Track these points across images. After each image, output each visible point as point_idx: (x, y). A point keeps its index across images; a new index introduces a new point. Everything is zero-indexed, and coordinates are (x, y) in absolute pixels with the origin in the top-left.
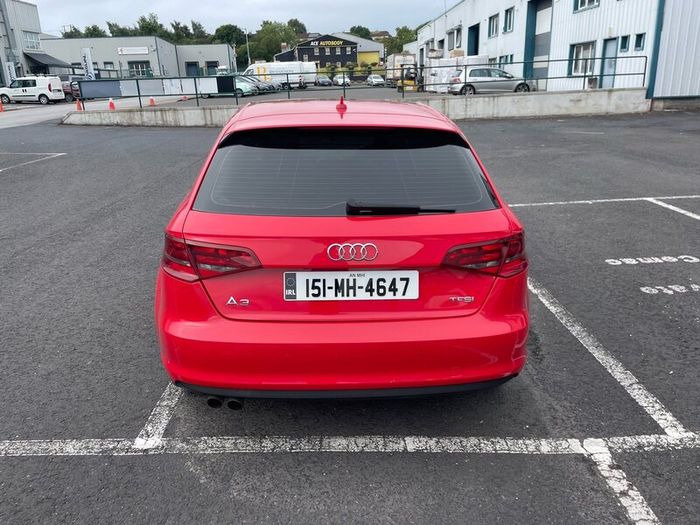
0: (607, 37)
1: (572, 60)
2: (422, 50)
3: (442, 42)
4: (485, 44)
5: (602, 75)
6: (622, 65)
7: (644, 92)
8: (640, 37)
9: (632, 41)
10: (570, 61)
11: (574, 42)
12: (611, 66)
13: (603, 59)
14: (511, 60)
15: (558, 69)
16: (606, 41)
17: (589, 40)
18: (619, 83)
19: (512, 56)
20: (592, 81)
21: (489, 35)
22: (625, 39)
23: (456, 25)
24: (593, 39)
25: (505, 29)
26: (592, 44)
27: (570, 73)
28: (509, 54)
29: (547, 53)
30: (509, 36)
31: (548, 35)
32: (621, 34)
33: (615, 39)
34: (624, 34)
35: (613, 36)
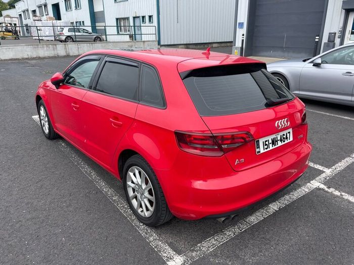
0: (134, 16)
1: (118, 27)
2: (20, 15)
3: (34, 11)
4: (64, 14)
5: (135, 34)
6: (144, 30)
7: (157, 42)
8: (150, 17)
9: (147, 19)
10: (117, 27)
11: (117, 17)
12: (139, 30)
13: (134, 26)
14: (83, 24)
15: (112, 30)
16: (134, 18)
17: (126, 17)
18: (144, 38)
19: (83, 22)
20: (131, 36)
21: (66, 10)
22: (143, 17)
23: (43, 2)
24: (127, 16)
25: (76, 8)
26: (128, 19)
27: (118, 32)
28: (82, 21)
29: (104, 21)
30: (79, 11)
31: (102, 13)
32: (141, 15)
33: (138, 17)
34: (142, 15)
35: (138, 16)
